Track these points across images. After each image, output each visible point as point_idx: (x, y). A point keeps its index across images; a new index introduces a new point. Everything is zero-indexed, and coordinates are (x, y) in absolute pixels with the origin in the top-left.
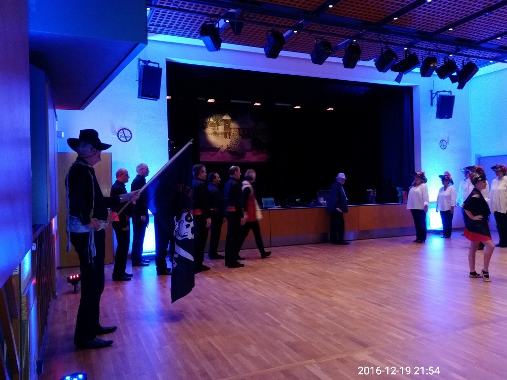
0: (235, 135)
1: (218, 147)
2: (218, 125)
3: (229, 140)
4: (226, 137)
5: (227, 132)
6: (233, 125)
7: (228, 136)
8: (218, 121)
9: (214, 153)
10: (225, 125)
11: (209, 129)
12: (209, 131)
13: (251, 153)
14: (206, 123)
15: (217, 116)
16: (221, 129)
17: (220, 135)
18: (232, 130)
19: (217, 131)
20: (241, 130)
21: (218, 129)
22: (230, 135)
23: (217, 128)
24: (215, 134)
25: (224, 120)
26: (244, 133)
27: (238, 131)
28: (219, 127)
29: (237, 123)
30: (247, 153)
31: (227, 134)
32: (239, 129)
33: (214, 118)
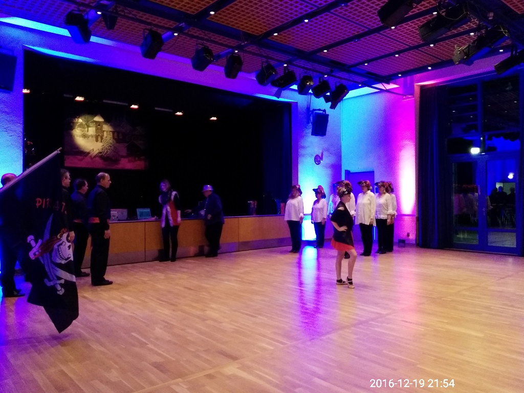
0: (108, 138)
1: (88, 151)
2: (88, 126)
3: (101, 144)
4: (97, 141)
6: (106, 128)
7: (99, 139)
8: (88, 122)
9: (82, 157)
10: (96, 127)
11: (77, 131)
12: (77, 132)
13: (126, 160)
14: (73, 123)
15: (87, 116)
16: (92, 131)
17: (90, 138)
18: (105, 133)
19: (87, 133)
20: (116, 134)
21: (88, 131)
22: (102, 139)
23: (86, 129)
24: (84, 136)
25: (96, 122)
26: (119, 137)
27: (112, 135)
28: (90, 129)
29: (111, 125)
30: (122, 159)
31: (98, 137)
32: (113, 133)
33: (83, 118)
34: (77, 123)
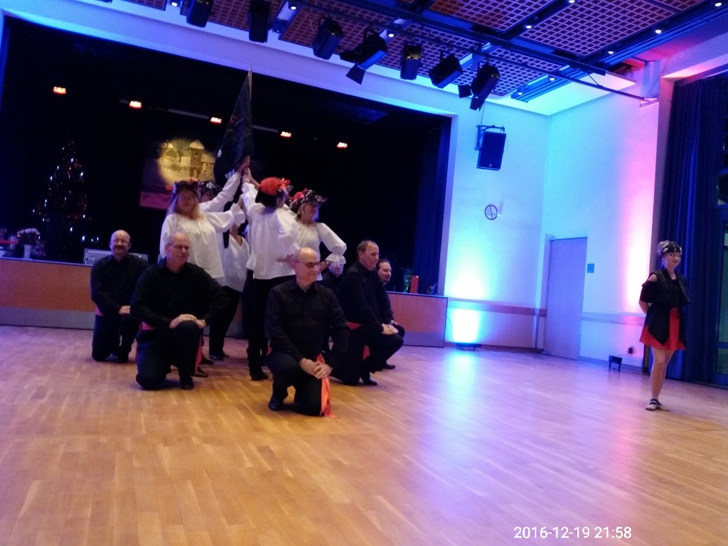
0: (208, 174)
2: (181, 155)
4: (192, 175)
5: (195, 168)
6: (207, 159)
8: (181, 149)
10: (192, 156)
11: (165, 160)
14: (161, 149)
15: (182, 142)
16: (185, 161)
17: (182, 171)
18: (204, 166)
19: (178, 164)
21: (180, 161)
22: (199, 173)
23: (178, 159)
24: (175, 168)
25: (193, 149)
27: (213, 168)
28: (183, 158)
31: (194, 171)
32: (215, 166)
33: (175, 142)
34: (166, 149)
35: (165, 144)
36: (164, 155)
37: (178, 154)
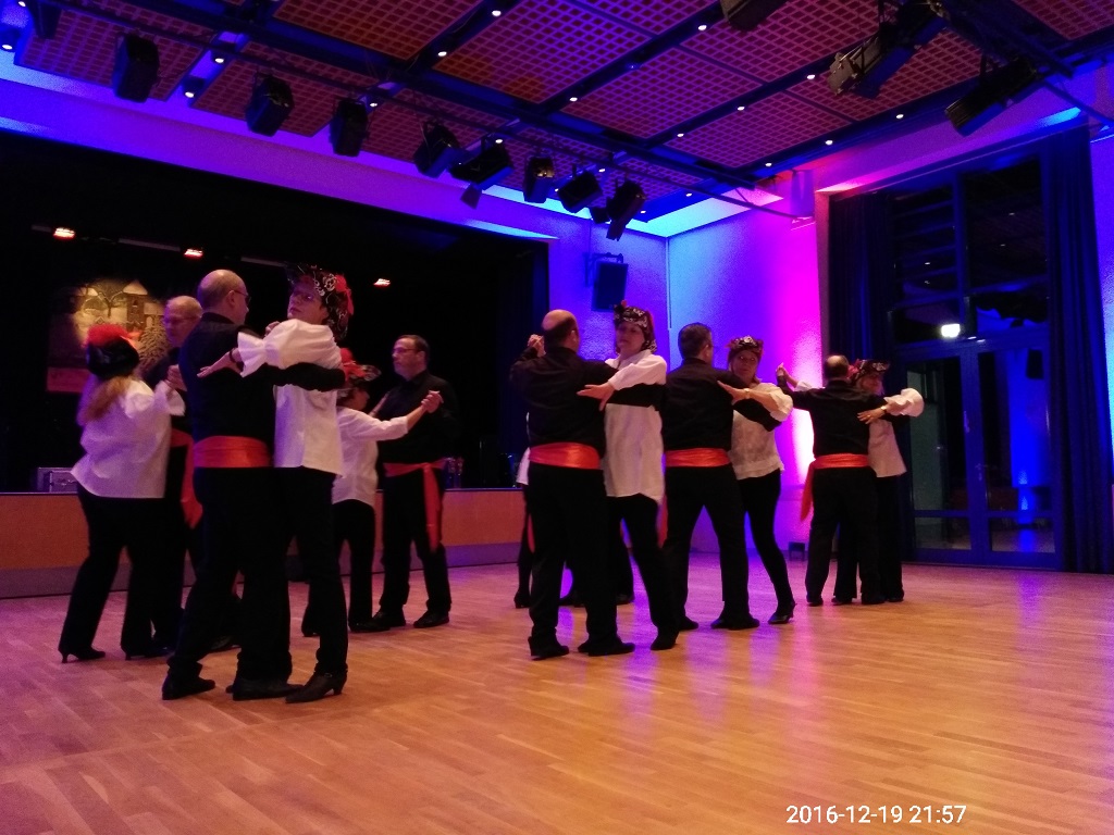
0: (156, 333)
2: (111, 306)
5: (135, 325)
6: (152, 309)
8: (109, 296)
10: (129, 306)
11: (84, 315)
12: (84, 318)
14: (77, 298)
15: (109, 285)
16: (118, 314)
18: (149, 321)
21: (109, 315)
23: (106, 312)
25: (128, 296)
28: (114, 310)
33: (99, 287)
34: (85, 297)
35: (84, 291)
36: (83, 307)
37: (105, 305)
